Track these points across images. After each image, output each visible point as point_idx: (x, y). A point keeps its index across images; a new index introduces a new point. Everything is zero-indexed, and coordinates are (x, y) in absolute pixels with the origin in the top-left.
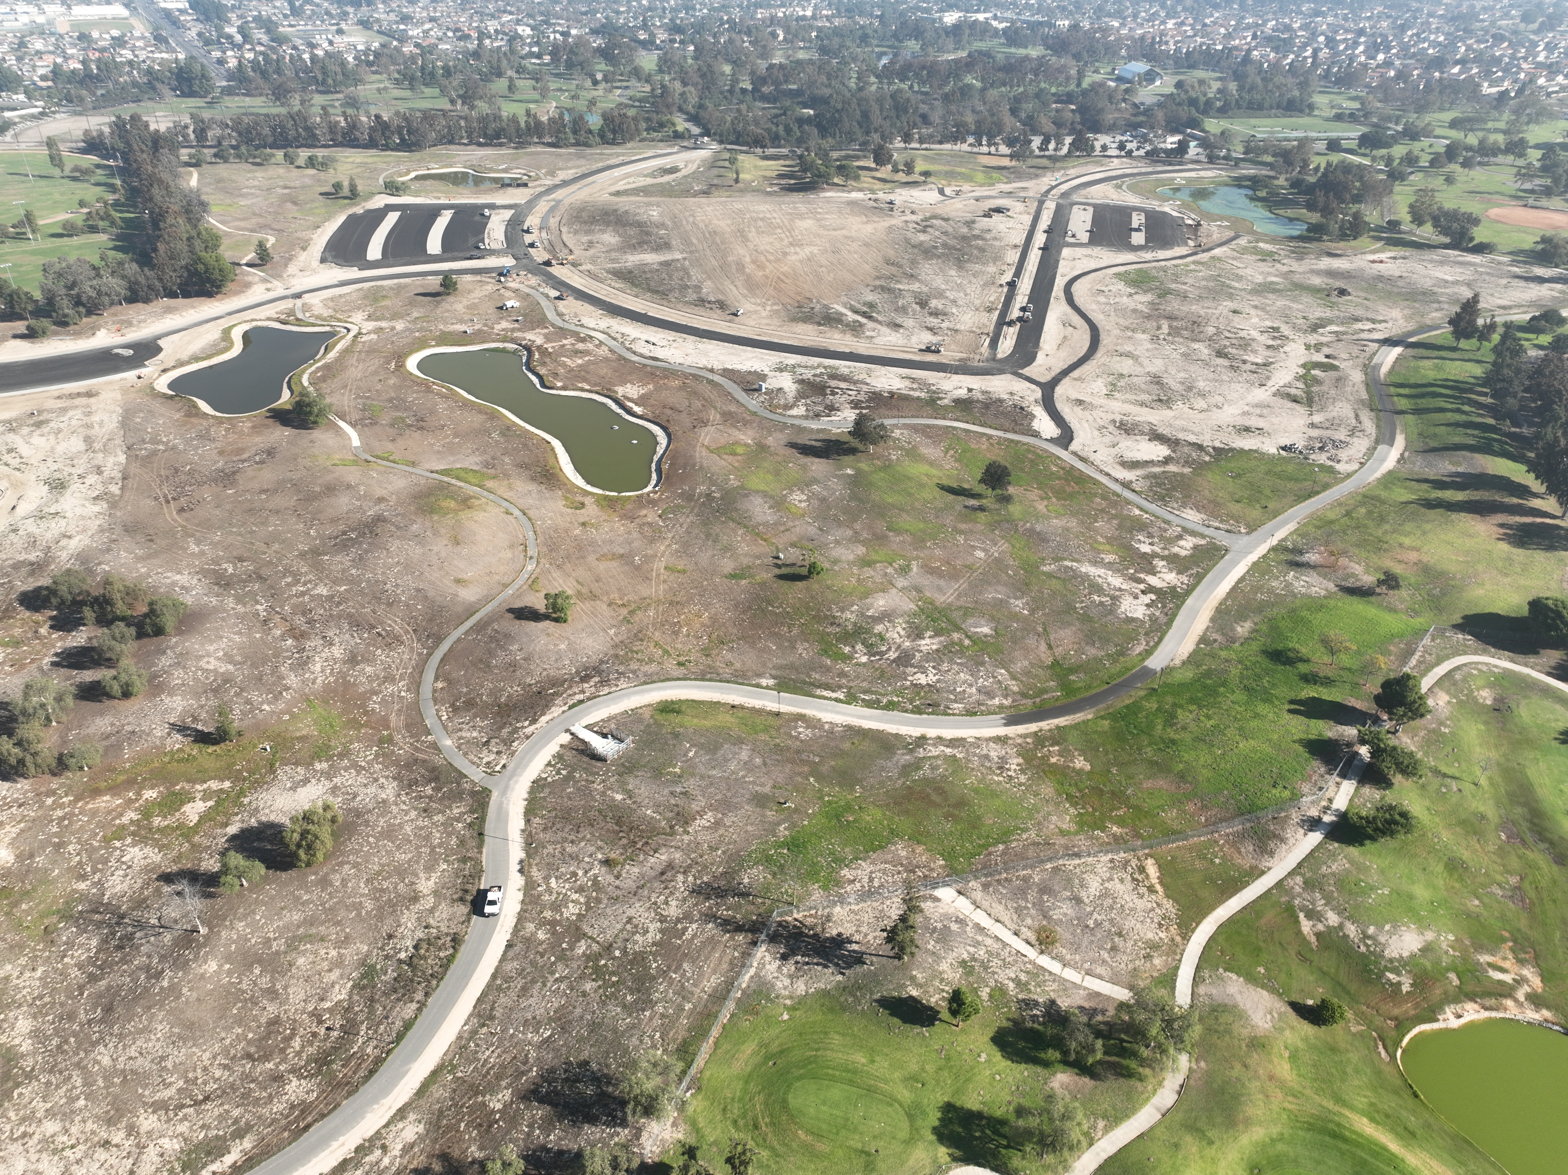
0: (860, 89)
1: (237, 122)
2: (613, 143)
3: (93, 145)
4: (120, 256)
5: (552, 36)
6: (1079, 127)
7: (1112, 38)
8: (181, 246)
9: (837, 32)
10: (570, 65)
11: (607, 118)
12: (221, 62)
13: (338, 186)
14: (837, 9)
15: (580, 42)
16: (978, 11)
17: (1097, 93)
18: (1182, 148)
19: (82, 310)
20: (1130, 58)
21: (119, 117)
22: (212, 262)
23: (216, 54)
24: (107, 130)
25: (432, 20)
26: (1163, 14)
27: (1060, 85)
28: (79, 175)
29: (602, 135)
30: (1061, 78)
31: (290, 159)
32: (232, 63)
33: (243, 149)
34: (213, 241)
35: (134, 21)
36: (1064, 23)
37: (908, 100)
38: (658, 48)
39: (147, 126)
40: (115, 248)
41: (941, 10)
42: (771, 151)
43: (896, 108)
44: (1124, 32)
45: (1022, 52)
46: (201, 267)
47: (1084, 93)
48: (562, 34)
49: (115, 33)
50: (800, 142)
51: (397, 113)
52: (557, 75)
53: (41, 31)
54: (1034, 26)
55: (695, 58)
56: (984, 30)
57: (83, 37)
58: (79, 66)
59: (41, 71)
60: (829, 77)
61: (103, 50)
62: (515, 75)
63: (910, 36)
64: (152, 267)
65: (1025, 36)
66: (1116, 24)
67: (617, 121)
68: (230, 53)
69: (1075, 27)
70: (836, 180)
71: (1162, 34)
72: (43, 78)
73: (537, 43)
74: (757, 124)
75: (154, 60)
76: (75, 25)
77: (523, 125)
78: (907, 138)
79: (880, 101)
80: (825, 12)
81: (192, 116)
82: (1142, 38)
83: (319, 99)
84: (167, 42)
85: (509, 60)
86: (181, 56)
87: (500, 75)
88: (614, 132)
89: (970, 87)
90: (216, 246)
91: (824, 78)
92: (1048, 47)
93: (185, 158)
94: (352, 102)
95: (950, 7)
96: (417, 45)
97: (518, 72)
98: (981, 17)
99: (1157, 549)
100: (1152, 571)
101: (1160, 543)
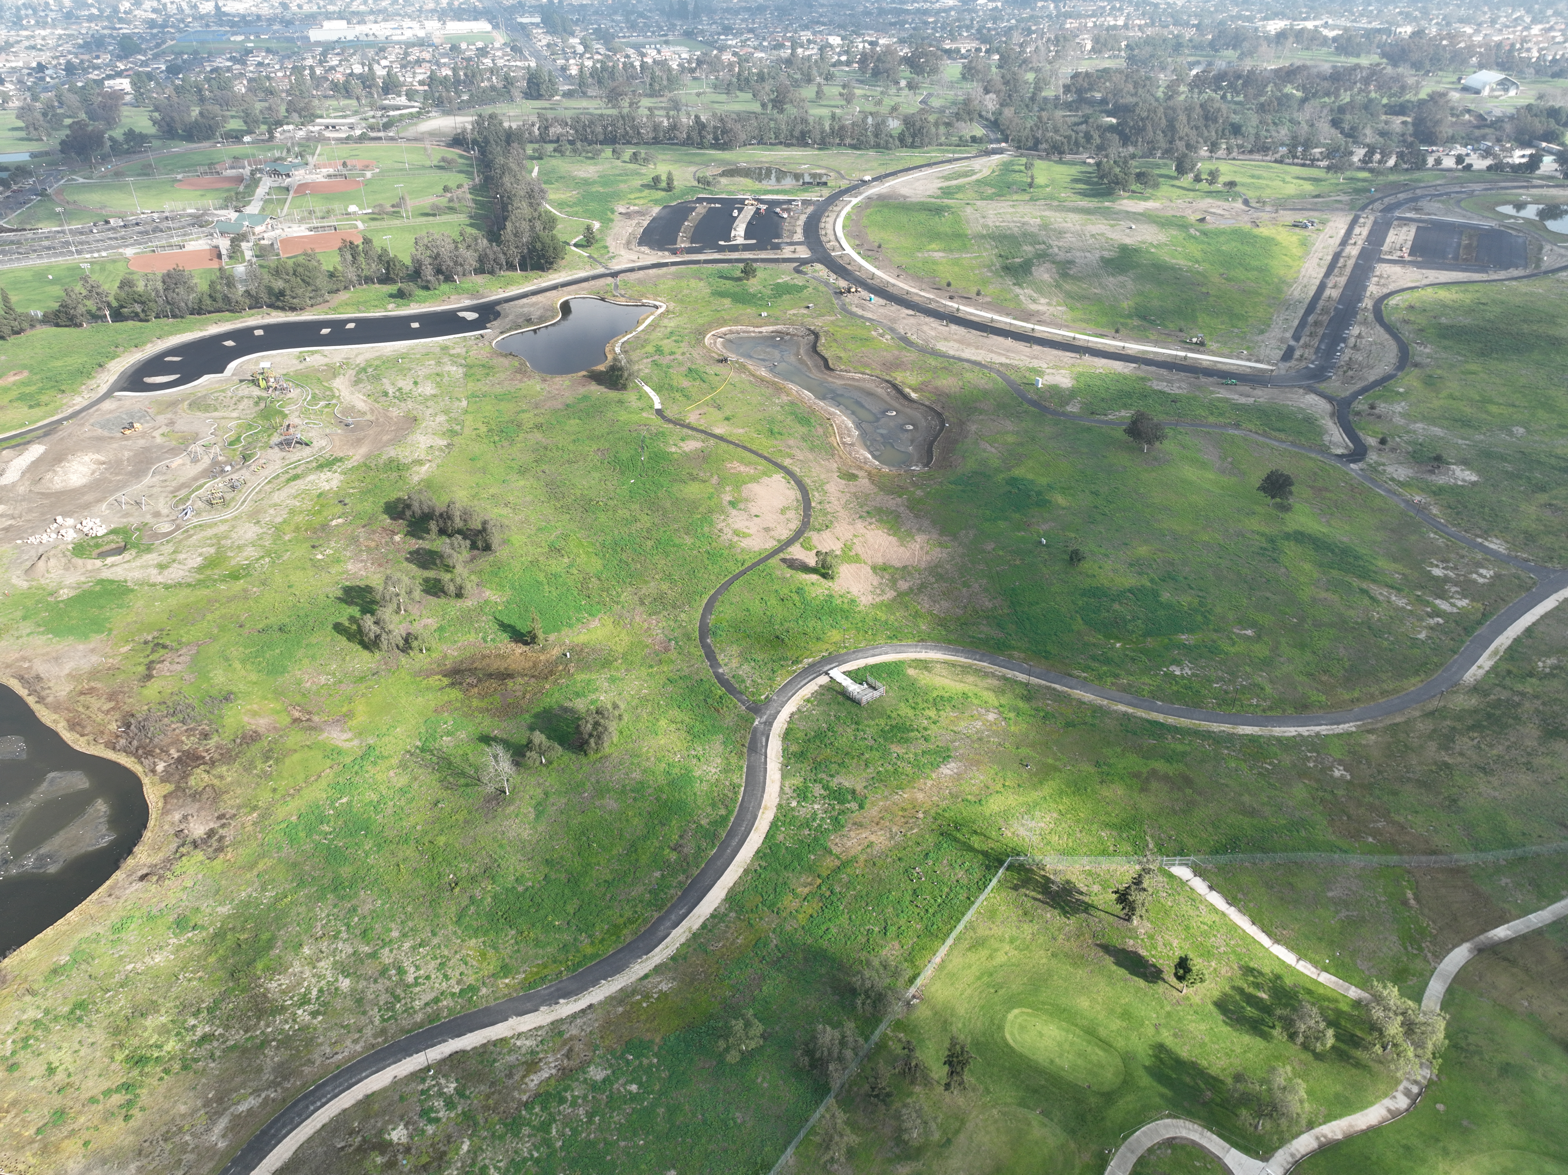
0: (1170, 98)
1: (577, 120)
2: (913, 146)
3: (458, 141)
4: (474, 231)
5: (861, 46)
6: (1410, 139)
7: (1462, 45)
8: (525, 226)
9: (1148, 41)
10: (876, 73)
11: (908, 121)
12: (564, 69)
13: (656, 180)
14: (1151, 18)
15: (888, 51)
16: (1305, 19)
17: (1436, 102)
18: (1534, 163)
19: (441, 277)
20: (1481, 66)
21: (480, 116)
22: (548, 241)
23: (561, 62)
24: (469, 127)
25: (751, 31)
26: (1528, 20)
27: (1394, 95)
28: (444, 166)
29: (902, 139)
30: (1395, 89)
31: (616, 154)
32: (574, 71)
33: (579, 145)
34: (551, 222)
35: (495, 34)
36: (1407, 30)
37: (1219, 110)
38: (963, 57)
39: (501, 124)
40: (471, 225)
41: (1265, 19)
42: (1069, 157)
43: (1206, 118)
44: (1478, 38)
45: (1352, 61)
46: (538, 245)
47: (1422, 103)
48: (871, 43)
49: (480, 44)
50: (1100, 148)
51: (714, 115)
52: (862, 82)
53: (421, 43)
54: (1369, 34)
55: (1000, 67)
56: (1312, 39)
57: (454, 48)
58: (450, 73)
59: (420, 77)
60: (1136, 85)
61: (469, 59)
62: (822, 81)
63: (1227, 46)
64: (499, 242)
65: (1359, 44)
66: (1469, 30)
67: (918, 124)
68: (572, 61)
69: (1418, 34)
70: (1133, 187)
71: (1524, 40)
72: (421, 83)
73: (847, 52)
74: (1056, 131)
75: (510, 67)
76: (448, 38)
77: (827, 128)
78: (1214, 147)
79: (1189, 110)
80: (1137, 22)
81: (539, 116)
82: (1499, 45)
83: (646, 102)
84: (521, 52)
85: (819, 68)
86: (533, 64)
87: (809, 80)
88: (914, 136)
89: (1288, 97)
90: (552, 228)
91: (1130, 87)
92: (1384, 55)
93: (529, 152)
94: (676, 105)
95: (1276, 15)
96: (735, 54)
97: (826, 79)
98: (1310, 25)
99: (1451, 574)
100: (1443, 595)
101: (1455, 568)
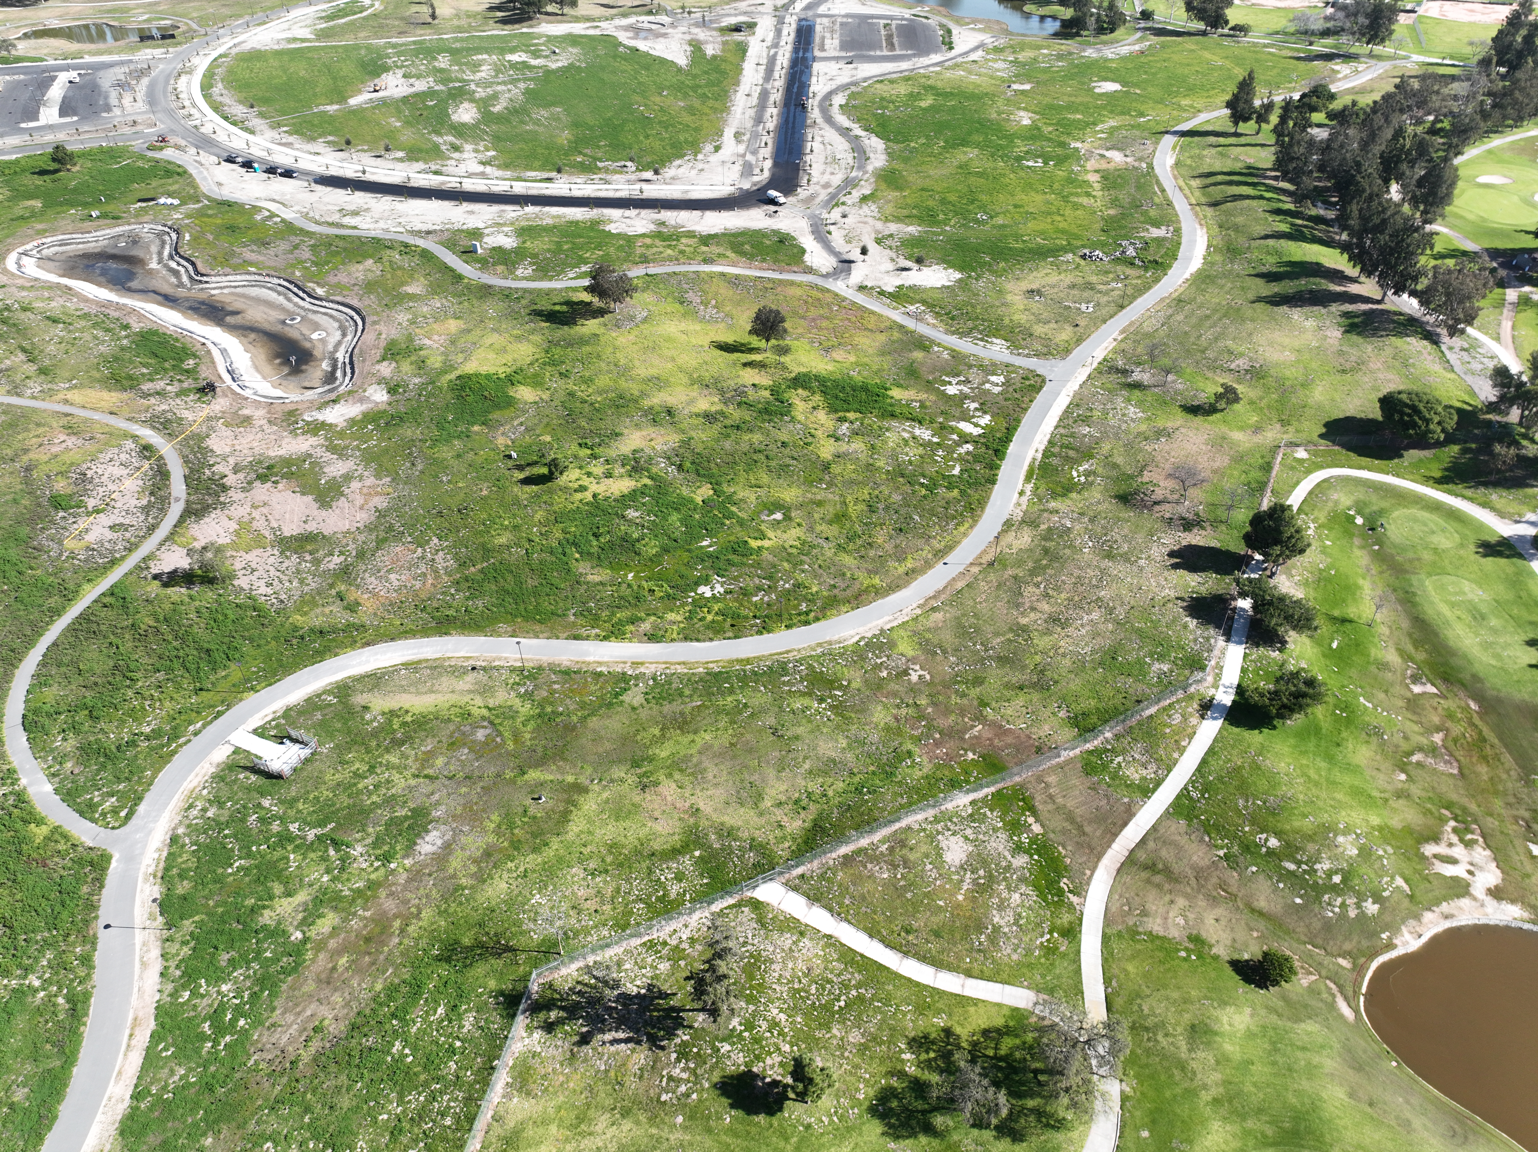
70: (550, 8)
99: (966, 390)
100: (966, 417)
101: (967, 381)
